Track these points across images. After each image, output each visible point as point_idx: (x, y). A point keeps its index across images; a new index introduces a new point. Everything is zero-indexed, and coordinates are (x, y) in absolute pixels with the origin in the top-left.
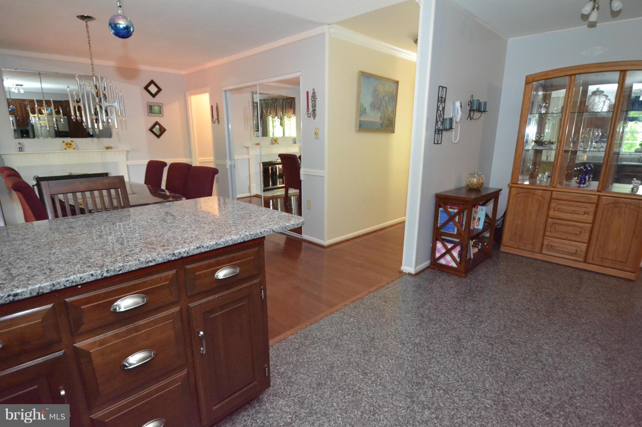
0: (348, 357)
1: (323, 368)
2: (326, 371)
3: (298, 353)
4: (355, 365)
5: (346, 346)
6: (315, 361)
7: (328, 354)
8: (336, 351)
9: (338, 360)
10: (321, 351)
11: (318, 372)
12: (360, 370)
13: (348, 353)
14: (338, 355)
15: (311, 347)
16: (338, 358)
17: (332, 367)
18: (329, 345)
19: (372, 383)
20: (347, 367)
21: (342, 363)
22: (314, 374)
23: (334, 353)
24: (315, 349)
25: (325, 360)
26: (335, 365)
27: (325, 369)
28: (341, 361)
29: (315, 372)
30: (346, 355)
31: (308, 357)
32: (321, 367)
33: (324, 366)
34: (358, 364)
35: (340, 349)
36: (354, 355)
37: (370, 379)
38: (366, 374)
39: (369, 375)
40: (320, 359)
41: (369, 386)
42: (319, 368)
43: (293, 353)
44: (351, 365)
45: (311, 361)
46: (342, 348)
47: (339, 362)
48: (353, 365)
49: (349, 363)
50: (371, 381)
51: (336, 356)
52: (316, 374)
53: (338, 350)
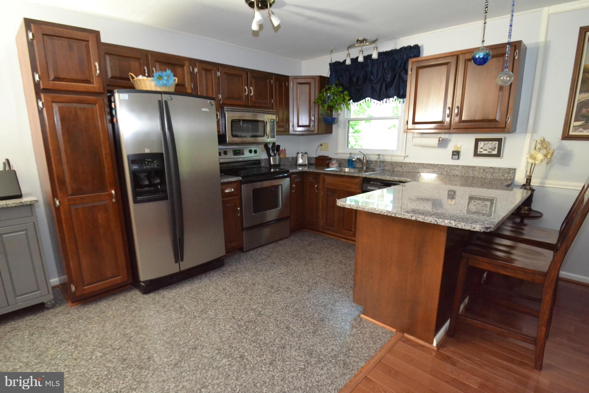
0: (300, 342)
1: (321, 332)
2: (318, 330)
3: (347, 344)
4: (294, 335)
5: (302, 354)
6: (330, 338)
7: (318, 344)
8: (311, 348)
9: (309, 339)
10: (326, 347)
11: (325, 329)
12: (291, 330)
13: (300, 346)
14: (309, 344)
15: (336, 351)
16: (309, 341)
17: (314, 332)
18: (319, 355)
19: (284, 321)
20: (301, 333)
21: (305, 336)
22: (328, 328)
23: (313, 345)
24: (332, 350)
25: (321, 339)
26: (311, 335)
27: (319, 332)
28: (307, 338)
29: (327, 329)
30: (302, 344)
31: (337, 341)
32: (323, 333)
33: (321, 334)
34: (292, 335)
35: (308, 350)
36: (295, 344)
37: (285, 324)
38: (287, 328)
39: (285, 327)
40: (326, 340)
41: (286, 319)
42: (325, 332)
43: (352, 345)
44: (298, 334)
45: (333, 337)
46: (305, 352)
47: (309, 337)
48: (296, 335)
49: (299, 337)
50: (285, 322)
51: (311, 343)
52: (326, 328)
53: (310, 349)
